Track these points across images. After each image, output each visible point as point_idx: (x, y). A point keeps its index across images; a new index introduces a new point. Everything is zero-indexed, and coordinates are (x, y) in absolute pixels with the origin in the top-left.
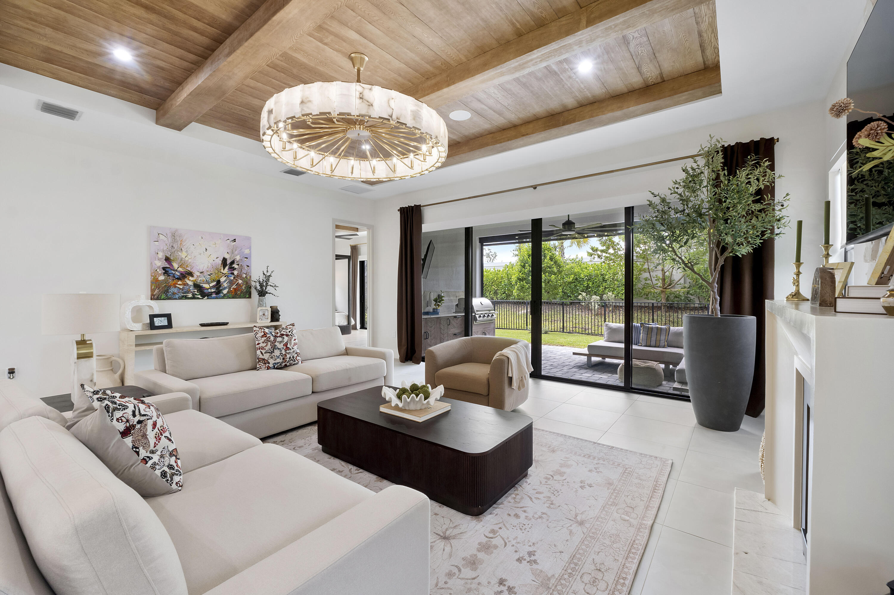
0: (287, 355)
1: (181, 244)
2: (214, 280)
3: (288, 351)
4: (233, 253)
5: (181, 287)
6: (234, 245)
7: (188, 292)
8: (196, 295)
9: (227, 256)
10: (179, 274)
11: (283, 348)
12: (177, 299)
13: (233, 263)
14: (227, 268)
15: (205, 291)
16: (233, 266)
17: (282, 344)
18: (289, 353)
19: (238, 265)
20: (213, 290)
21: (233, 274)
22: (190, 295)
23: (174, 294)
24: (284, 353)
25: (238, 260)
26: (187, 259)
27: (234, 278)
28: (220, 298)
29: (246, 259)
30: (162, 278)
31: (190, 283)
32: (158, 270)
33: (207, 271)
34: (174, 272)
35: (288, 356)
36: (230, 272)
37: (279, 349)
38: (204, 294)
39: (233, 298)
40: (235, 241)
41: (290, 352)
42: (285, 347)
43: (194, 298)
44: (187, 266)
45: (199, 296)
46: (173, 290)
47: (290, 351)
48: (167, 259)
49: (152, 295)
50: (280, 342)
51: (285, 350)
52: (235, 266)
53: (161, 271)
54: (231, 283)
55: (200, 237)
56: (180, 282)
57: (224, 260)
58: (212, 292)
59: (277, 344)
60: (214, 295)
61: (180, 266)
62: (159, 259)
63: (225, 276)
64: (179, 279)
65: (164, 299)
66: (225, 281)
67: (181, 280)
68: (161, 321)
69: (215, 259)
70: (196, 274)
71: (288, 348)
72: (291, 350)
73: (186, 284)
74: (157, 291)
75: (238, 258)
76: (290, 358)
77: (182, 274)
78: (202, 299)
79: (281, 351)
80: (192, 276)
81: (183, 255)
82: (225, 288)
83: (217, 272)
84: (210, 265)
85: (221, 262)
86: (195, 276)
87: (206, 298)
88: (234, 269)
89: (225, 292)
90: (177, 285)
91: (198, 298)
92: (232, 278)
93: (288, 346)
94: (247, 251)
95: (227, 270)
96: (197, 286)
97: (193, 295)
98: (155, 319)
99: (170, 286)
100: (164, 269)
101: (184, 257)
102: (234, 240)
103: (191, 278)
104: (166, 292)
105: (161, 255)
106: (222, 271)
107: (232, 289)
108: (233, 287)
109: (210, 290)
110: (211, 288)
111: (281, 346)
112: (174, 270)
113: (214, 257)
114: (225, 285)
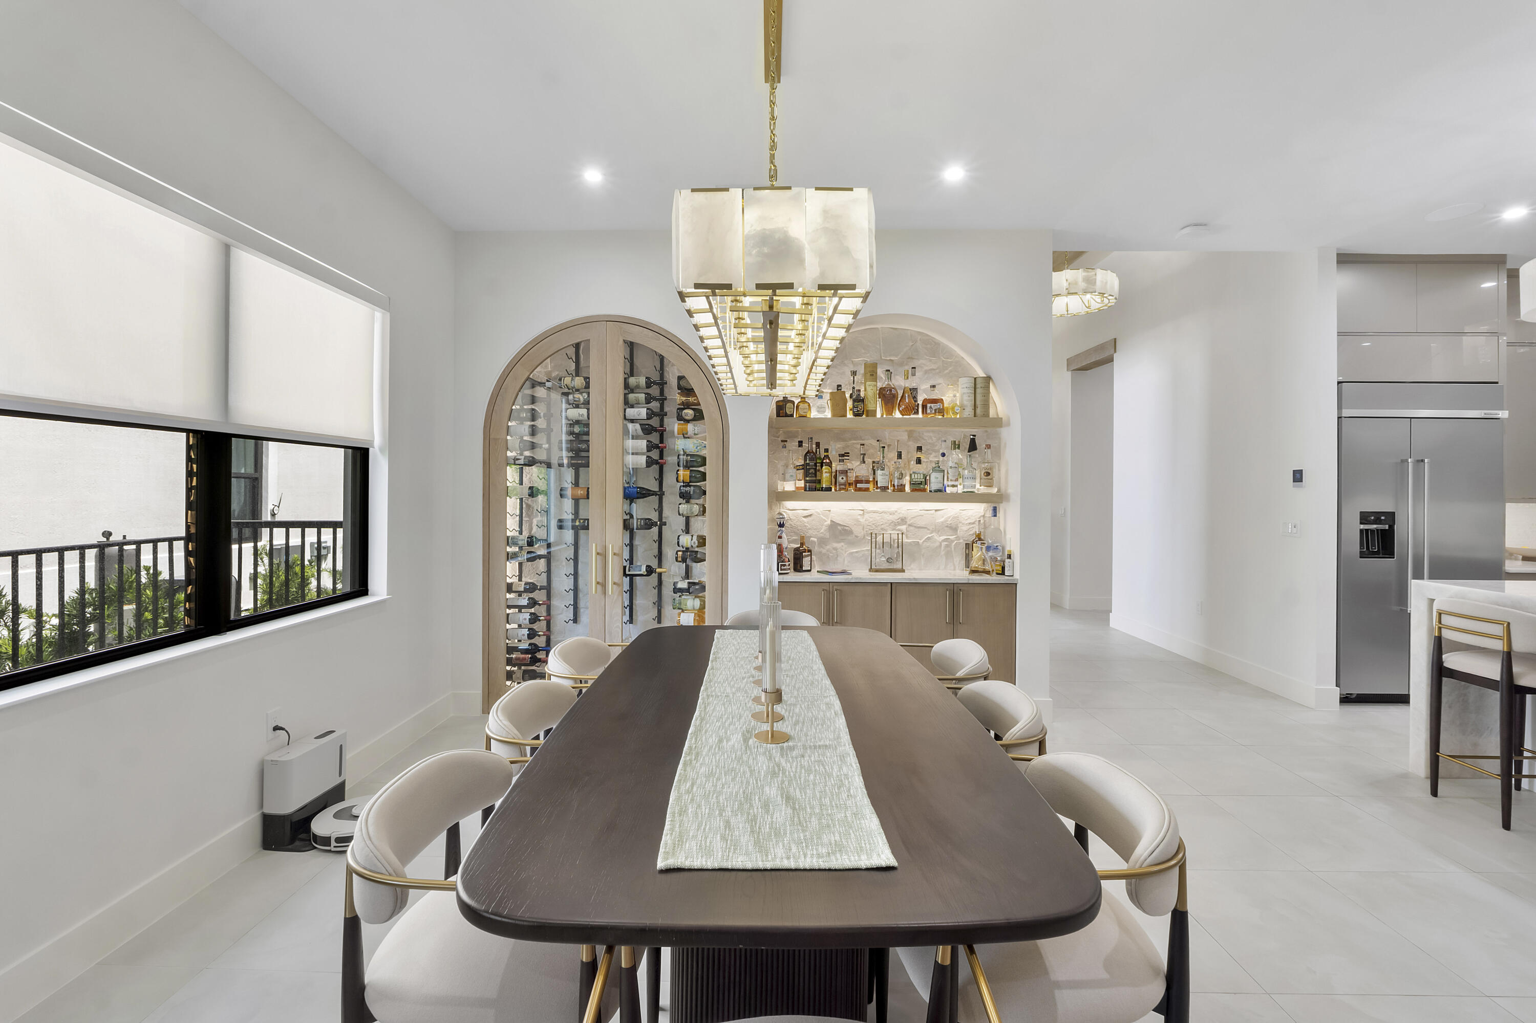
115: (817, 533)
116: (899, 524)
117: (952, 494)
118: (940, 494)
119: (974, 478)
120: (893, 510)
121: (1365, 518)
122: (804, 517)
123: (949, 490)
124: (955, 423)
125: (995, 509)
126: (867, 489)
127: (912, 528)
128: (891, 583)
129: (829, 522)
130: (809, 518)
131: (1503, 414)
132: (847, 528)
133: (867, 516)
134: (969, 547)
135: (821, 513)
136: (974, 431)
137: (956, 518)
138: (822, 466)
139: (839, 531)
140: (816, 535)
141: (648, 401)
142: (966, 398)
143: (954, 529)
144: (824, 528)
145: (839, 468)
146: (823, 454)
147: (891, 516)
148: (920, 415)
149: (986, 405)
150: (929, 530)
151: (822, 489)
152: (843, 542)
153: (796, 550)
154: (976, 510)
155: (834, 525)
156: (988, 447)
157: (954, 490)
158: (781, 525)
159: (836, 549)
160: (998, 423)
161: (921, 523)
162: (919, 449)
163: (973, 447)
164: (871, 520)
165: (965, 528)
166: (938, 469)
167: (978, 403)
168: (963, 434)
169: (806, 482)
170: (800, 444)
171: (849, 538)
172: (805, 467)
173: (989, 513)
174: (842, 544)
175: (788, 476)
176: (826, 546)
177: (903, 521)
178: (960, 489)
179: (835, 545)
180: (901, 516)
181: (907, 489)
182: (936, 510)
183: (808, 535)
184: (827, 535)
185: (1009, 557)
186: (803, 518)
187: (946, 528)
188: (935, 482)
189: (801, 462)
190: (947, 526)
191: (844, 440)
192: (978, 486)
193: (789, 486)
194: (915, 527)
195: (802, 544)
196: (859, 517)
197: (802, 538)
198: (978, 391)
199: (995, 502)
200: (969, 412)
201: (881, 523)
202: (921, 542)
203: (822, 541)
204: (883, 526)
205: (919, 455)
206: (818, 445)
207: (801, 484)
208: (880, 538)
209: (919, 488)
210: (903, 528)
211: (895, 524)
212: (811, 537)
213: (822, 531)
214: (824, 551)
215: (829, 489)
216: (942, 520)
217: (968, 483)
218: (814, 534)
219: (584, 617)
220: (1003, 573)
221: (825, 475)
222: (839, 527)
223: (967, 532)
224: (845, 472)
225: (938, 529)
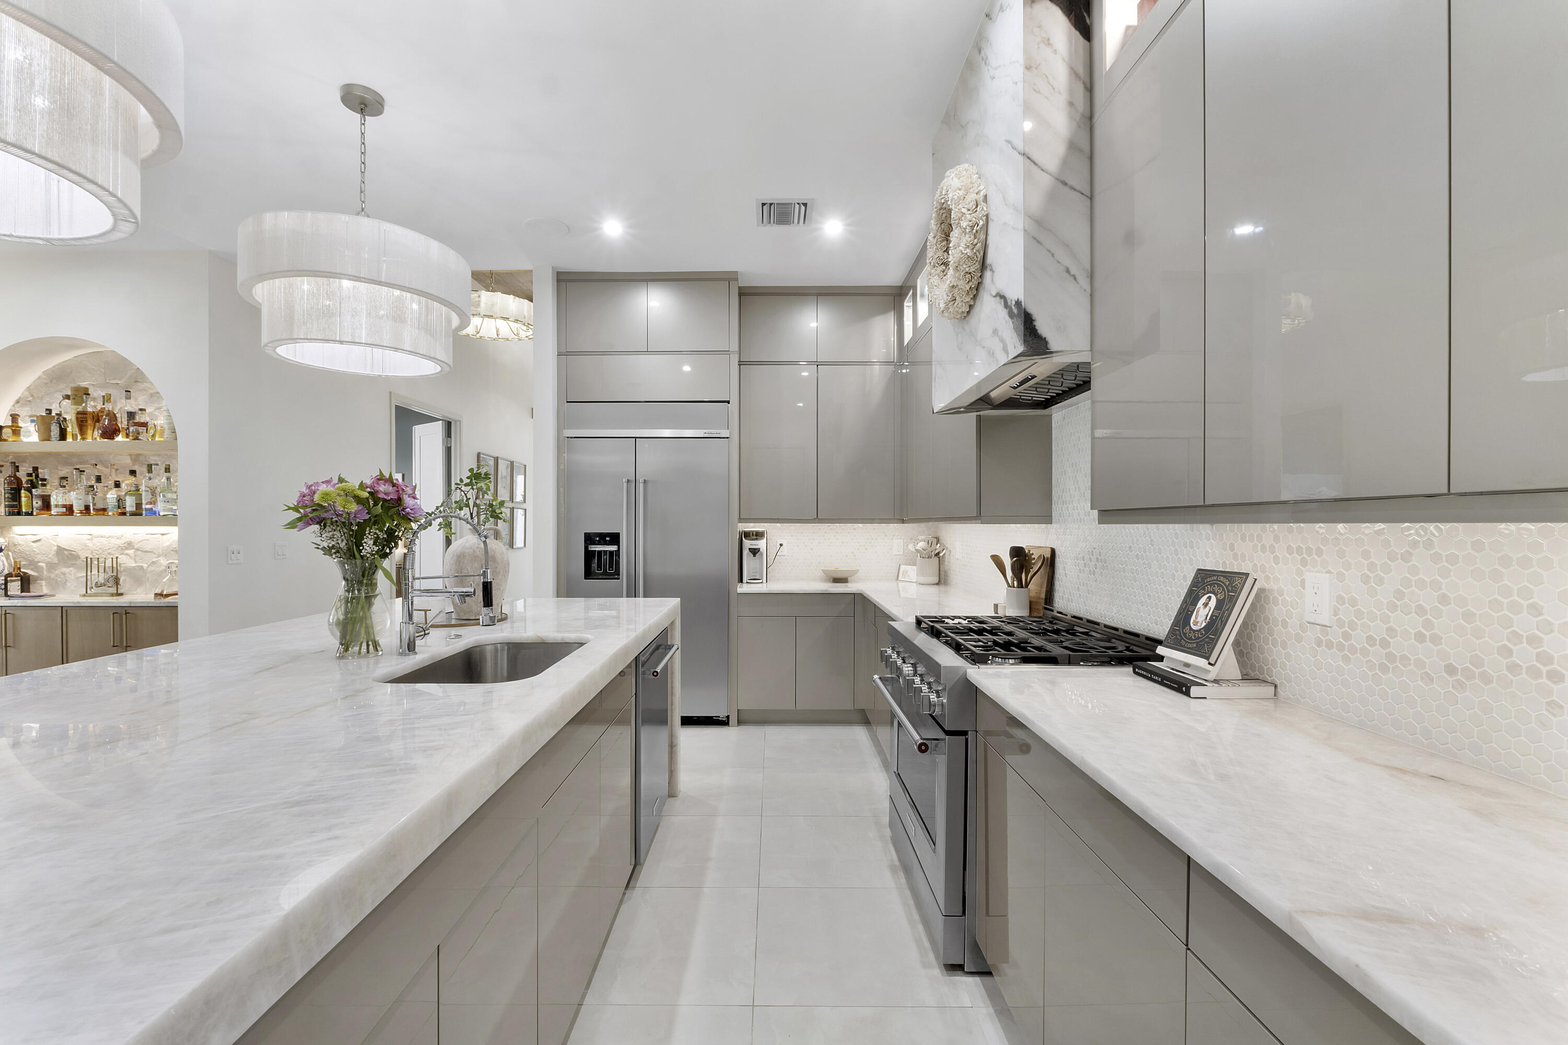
115: (46, 558)
116: (127, 549)
118: (142, 517)
121: (590, 539)
122: (33, 542)
127: (139, 552)
128: (62, 607)
129: (56, 548)
130: (38, 543)
132: (73, 553)
133: (95, 540)
135: (50, 538)
139: (65, 556)
140: (44, 560)
144: (53, 552)
147: (118, 540)
150: (155, 554)
152: (73, 567)
155: (60, 550)
159: (64, 574)
161: (148, 548)
164: (99, 544)
171: (78, 562)
172: (8, 493)
174: (71, 569)
176: (56, 570)
177: (130, 545)
179: (65, 570)
180: (127, 540)
182: (163, 534)
183: (36, 560)
184: (56, 560)
186: (32, 544)
187: (172, 552)
188: (131, 504)
190: (173, 550)
194: (142, 551)
196: (87, 542)
197: (21, 563)
201: (108, 548)
202: (145, 566)
203: (51, 566)
204: (109, 551)
209: (121, 512)
210: (130, 552)
211: (123, 549)
212: (39, 562)
213: (50, 556)
214: (53, 576)
215: (30, 513)
216: (168, 544)
218: (42, 559)
221: (26, 500)
222: (65, 552)
225: (165, 553)
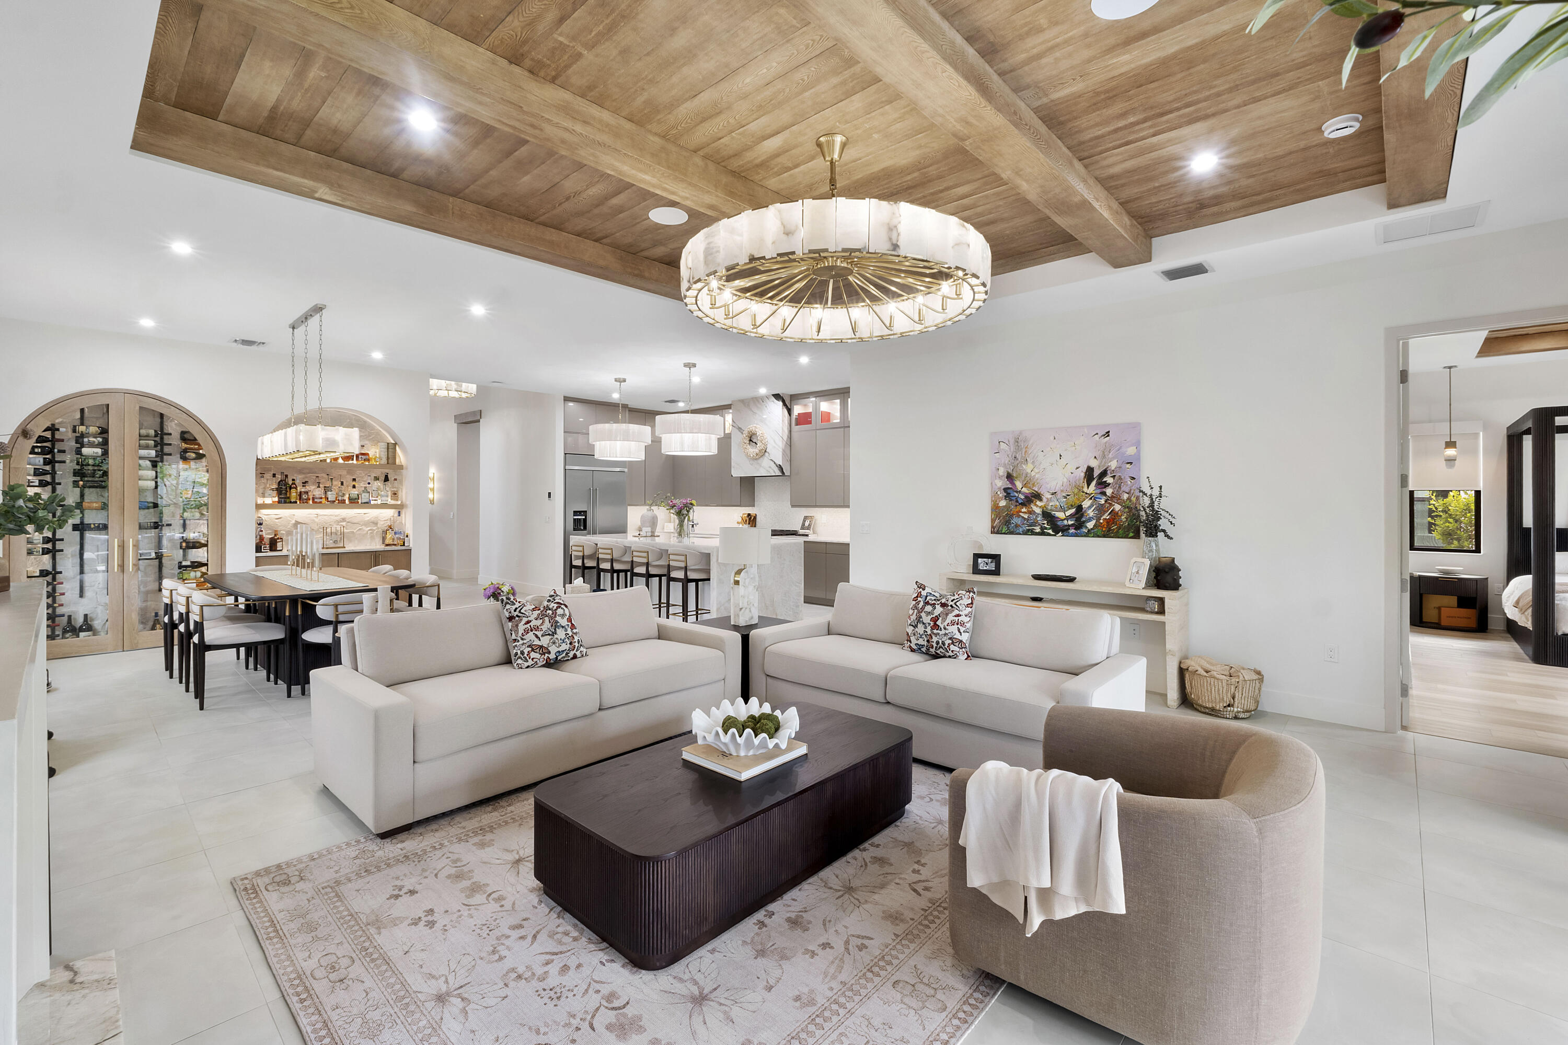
0: (933, 637)
1: (1026, 452)
2: (1072, 506)
3: (935, 631)
4: (1104, 457)
5: (1026, 516)
6: (1106, 443)
7: (1034, 524)
8: (1046, 528)
9: (1094, 464)
10: (1023, 497)
11: (929, 624)
12: (1020, 534)
13: (1104, 473)
14: (1094, 483)
15: (1059, 523)
16: (1105, 480)
17: (930, 617)
18: (936, 635)
19: (1114, 477)
20: (1070, 522)
21: (1104, 494)
22: (1038, 529)
23: (1017, 526)
24: (929, 632)
25: (1113, 468)
26: (1033, 474)
27: (1106, 501)
28: (1082, 536)
29: (1128, 466)
30: (1003, 503)
31: (1038, 511)
32: (999, 493)
33: (1062, 491)
34: (1017, 495)
35: (935, 639)
36: (1099, 491)
37: (923, 623)
38: (1058, 529)
39: (1104, 536)
40: (1108, 436)
41: (938, 634)
42: (932, 623)
43: (1042, 533)
44: (1033, 485)
45: (1050, 531)
46: (1015, 520)
47: (938, 631)
48: (1009, 477)
49: (993, 527)
50: (928, 613)
51: (932, 629)
52: (1109, 479)
53: (1001, 494)
54: (1101, 510)
55: (1052, 438)
56: (1024, 510)
57: (1090, 470)
58: (1069, 526)
59: (923, 614)
60: (1072, 531)
61: (1025, 486)
62: (1000, 477)
63: (1091, 499)
64: (1023, 504)
65: (1004, 533)
66: (1090, 507)
67: (1026, 506)
68: (987, 564)
69: (1074, 470)
70: (1046, 496)
71: (936, 626)
72: (941, 630)
73: (1031, 512)
74: (997, 521)
75: (1113, 465)
76: (938, 643)
77: (1026, 497)
78: (1055, 535)
79: (926, 627)
80: (1041, 500)
81: (1028, 468)
82: (1090, 520)
83: (1076, 491)
84: (1065, 480)
85: (1083, 475)
86: (1044, 500)
87: (1060, 534)
88: (1106, 485)
89: (1090, 525)
90: (1021, 514)
91: (1049, 535)
92: (1103, 502)
93: (937, 623)
94: (1131, 451)
95: (1094, 488)
96: (1047, 515)
97: (1043, 528)
98: (980, 560)
99: (1013, 515)
100: (1005, 490)
101: (1029, 471)
102: (1107, 434)
103: (1038, 503)
104: (1007, 523)
105: (1002, 471)
106: (1085, 490)
107: (1101, 521)
108: (1104, 517)
109: (1065, 522)
110: (1067, 518)
111: (927, 619)
112: (1017, 492)
113: (1071, 467)
114: (1091, 513)
115: (286, 528)
116: (341, 522)
117: (374, 505)
118: (367, 504)
119: (387, 496)
120: (336, 514)
121: (576, 513)
123: (372, 502)
124: (375, 467)
125: (399, 512)
126: (321, 502)
127: (349, 523)
128: (338, 553)
129: (294, 522)
130: (280, 519)
131: (626, 470)
133: (320, 517)
134: (385, 532)
135: (288, 516)
136: (387, 471)
137: (377, 517)
138: (290, 489)
139: (301, 527)
141: (156, 446)
142: (382, 453)
143: (375, 524)
144: (291, 525)
145: (303, 490)
146: (290, 482)
147: (336, 517)
148: (355, 462)
149: (395, 458)
150: (360, 524)
151: (291, 502)
153: (271, 539)
154: (389, 513)
155: (297, 523)
156: (395, 480)
157: (376, 502)
158: (261, 524)
160: (401, 467)
161: (355, 520)
162: (354, 480)
163: (386, 479)
164: (323, 519)
165: (382, 523)
166: (366, 490)
167: (390, 456)
168: (380, 473)
169: (279, 498)
170: (274, 475)
172: (277, 489)
173: (396, 514)
175: (266, 495)
177: (344, 520)
178: (379, 502)
180: (343, 517)
181: (347, 502)
182: (365, 514)
183: (279, 529)
184: (294, 529)
185: (407, 536)
186: (275, 520)
188: (364, 498)
189: (275, 486)
190: (371, 522)
191: (304, 474)
192: (390, 500)
193: (268, 501)
194: (351, 523)
195: (275, 535)
196: (315, 518)
197: (276, 531)
198: (390, 450)
199: (400, 509)
200: (384, 461)
201: (330, 521)
202: (355, 531)
203: (290, 533)
204: (331, 523)
205: (354, 483)
206: (286, 476)
207: (276, 499)
208: (329, 530)
209: (354, 501)
210: (344, 524)
211: (338, 522)
212: (281, 530)
213: (289, 527)
214: (291, 538)
215: (296, 502)
216: (368, 518)
217: (384, 498)
218: (283, 528)
219: (88, 593)
220: (404, 545)
221: (293, 494)
222: (301, 524)
223: (383, 525)
224: (307, 493)
225: (366, 524)
